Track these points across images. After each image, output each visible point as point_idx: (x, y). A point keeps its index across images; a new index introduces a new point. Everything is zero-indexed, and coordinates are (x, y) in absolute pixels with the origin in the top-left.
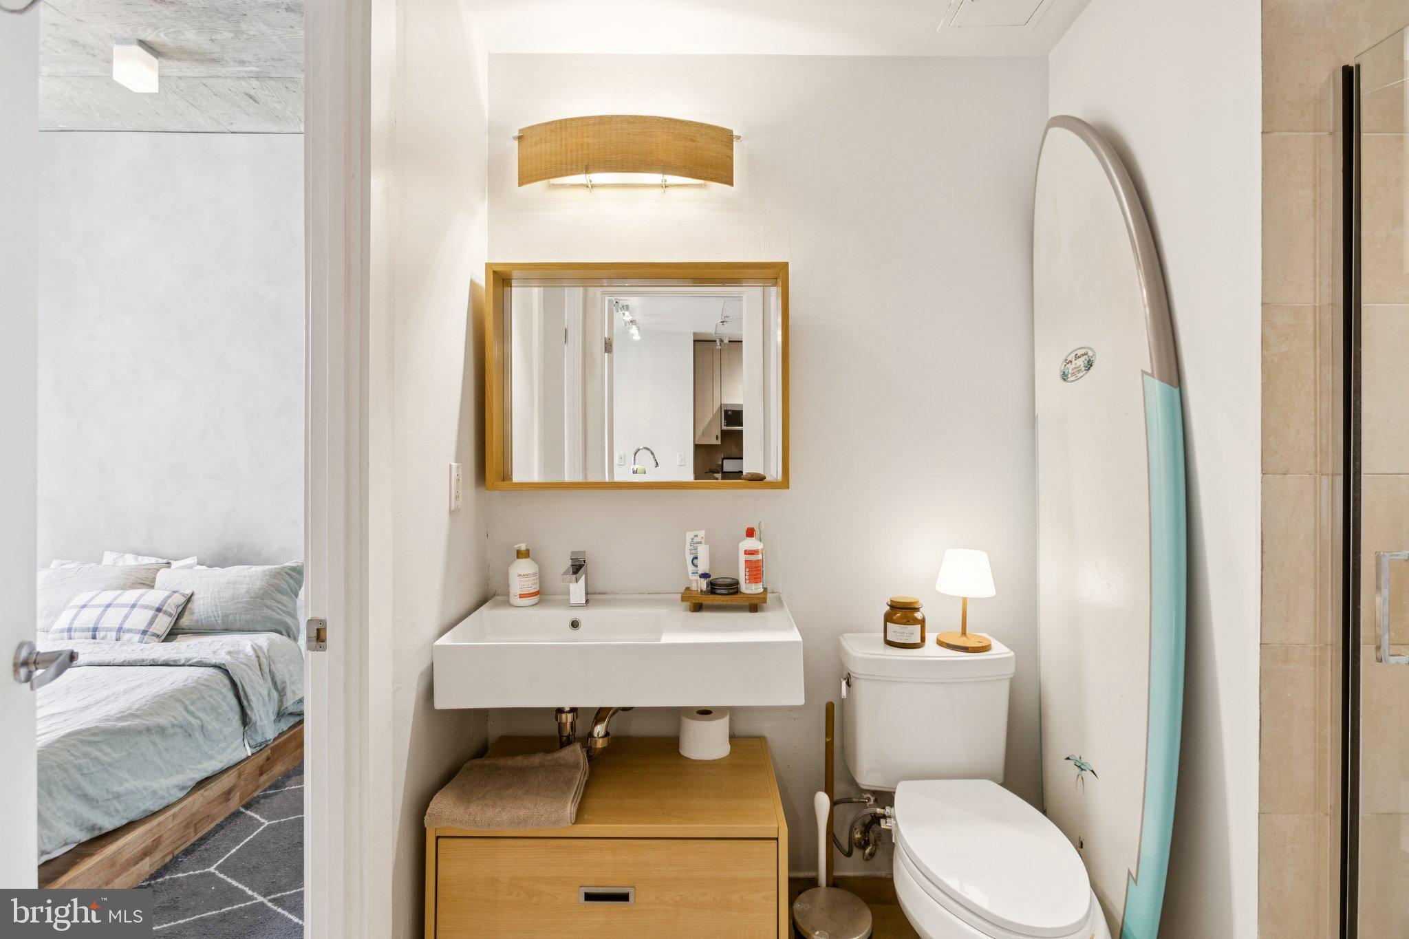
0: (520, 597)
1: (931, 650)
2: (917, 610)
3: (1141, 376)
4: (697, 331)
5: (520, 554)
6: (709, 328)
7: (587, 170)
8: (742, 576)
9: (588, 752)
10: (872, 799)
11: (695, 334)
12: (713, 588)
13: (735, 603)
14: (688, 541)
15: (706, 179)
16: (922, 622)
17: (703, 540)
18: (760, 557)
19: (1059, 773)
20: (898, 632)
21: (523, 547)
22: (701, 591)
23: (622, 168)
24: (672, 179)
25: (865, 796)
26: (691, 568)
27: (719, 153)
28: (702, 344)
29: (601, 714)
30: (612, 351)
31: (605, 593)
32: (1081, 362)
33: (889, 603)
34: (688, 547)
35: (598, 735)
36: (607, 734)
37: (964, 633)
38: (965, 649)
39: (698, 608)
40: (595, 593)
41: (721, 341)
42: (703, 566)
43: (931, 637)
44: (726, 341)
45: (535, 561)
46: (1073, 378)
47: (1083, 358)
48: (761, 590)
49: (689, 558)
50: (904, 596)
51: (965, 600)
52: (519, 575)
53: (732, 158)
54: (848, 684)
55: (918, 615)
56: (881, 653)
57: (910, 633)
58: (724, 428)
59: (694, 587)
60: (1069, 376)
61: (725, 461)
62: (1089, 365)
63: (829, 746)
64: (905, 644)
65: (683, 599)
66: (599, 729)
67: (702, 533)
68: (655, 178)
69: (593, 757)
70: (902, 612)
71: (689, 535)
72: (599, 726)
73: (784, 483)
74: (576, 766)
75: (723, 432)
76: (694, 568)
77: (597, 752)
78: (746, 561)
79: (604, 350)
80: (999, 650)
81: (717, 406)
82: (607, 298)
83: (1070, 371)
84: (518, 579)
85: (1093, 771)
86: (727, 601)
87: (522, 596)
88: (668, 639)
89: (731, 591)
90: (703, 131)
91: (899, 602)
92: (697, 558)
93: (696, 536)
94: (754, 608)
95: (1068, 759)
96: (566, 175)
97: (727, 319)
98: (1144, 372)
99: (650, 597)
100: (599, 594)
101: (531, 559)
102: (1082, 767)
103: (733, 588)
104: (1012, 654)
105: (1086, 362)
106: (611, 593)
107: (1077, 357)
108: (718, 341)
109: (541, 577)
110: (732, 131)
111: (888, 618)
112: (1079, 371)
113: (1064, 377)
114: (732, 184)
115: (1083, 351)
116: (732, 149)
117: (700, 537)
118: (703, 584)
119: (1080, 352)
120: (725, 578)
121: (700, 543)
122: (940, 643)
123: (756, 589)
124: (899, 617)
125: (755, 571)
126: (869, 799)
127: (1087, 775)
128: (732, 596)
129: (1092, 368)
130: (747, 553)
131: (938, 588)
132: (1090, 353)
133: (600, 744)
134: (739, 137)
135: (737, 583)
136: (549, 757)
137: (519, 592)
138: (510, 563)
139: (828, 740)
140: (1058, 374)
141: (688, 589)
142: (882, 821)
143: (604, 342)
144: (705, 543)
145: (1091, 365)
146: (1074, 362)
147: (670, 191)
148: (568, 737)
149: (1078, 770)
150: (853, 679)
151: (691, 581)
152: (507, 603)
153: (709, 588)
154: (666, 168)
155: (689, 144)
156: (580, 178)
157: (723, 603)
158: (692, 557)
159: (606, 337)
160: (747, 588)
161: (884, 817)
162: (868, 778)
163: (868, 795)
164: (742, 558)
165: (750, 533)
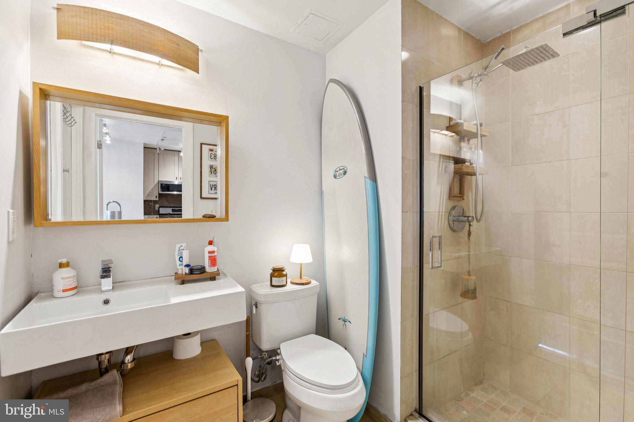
0: (63, 292)
1: (290, 287)
2: (284, 271)
3: (364, 178)
4: (145, 142)
5: (61, 265)
6: (153, 142)
7: (112, 43)
8: (207, 264)
9: (121, 373)
10: (266, 354)
11: (144, 144)
12: (192, 271)
13: (204, 277)
14: (177, 249)
15: (185, 66)
16: (286, 275)
17: (185, 248)
18: (216, 254)
19: (336, 324)
20: (276, 281)
21: (64, 261)
22: (186, 273)
23: (136, 48)
24: (165, 62)
25: (263, 354)
26: (178, 263)
27: (192, 55)
28: (148, 149)
29: (128, 351)
30: (102, 147)
31: (123, 282)
32: (342, 172)
33: (272, 269)
34: (177, 252)
35: (128, 361)
36: (134, 359)
37: (301, 278)
38: (303, 284)
39: (183, 282)
40: (116, 283)
41: (160, 149)
42: (186, 261)
43: (289, 281)
44: (163, 149)
45: (74, 268)
46: (339, 177)
47: (343, 170)
48: (216, 270)
49: (177, 258)
50: (278, 265)
51: (301, 264)
52: (62, 278)
53: (198, 60)
54: (256, 307)
55: (284, 273)
56: (269, 291)
57: (282, 281)
58: (161, 192)
59: (180, 272)
60: (337, 176)
61: (160, 208)
62: (345, 173)
63: (248, 337)
64: (279, 286)
65: (176, 279)
66: (129, 358)
67: (184, 245)
68: (156, 59)
69: (124, 375)
70: (278, 272)
71: (178, 246)
72: (128, 356)
73: (226, 219)
74: (114, 383)
75: (159, 194)
76: (180, 263)
77: (127, 371)
78: (209, 257)
79: (97, 147)
80: (314, 283)
81: (156, 182)
82: (98, 118)
83: (337, 175)
84: (62, 280)
85: (349, 322)
86: (200, 277)
87: (64, 291)
88: (174, 300)
89: (201, 272)
90: (184, 42)
91: (277, 268)
92: (182, 257)
93: (181, 246)
94: (213, 278)
95: (340, 319)
96: (97, 42)
97: (165, 139)
98: (365, 177)
99: (154, 280)
100: (119, 282)
101: (71, 268)
102: (346, 321)
103: (202, 270)
104: (318, 283)
105: (344, 172)
106: (128, 281)
107: (340, 170)
108: (158, 149)
109: (78, 278)
110: (198, 47)
111: (272, 276)
112: (341, 175)
113: (335, 177)
114: (198, 72)
115: (343, 168)
116: (198, 55)
117: (183, 246)
118: (187, 270)
119: (341, 168)
120: (197, 266)
121: (184, 250)
122: (292, 283)
123: (214, 269)
124: (277, 275)
125: (213, 261)
126: (265, 355)
127: (348, 323)
128: (202, 274)
129: (346, 174)
130: (209, 252)
131: (291, 260)
132: (345, 169)
133: (130, 366)
134: (202, 51)
135: (204, 268)
136: (93, 383)
137: (62, 288)
138: (55, 270)
139: (247, 333)
140: (332, 176)
141: (176, 273)
142: (277, 362)
143: (97, 143)
144: (186, 250)
145: (346, 173)
146: (339, 171)
147: (163, 67)
148: (106, 368)
149: (343, 322)
150: (258, 304)
151: (178, 269)
152: (52, 297)
153: (190, 272)
154: (164, 55)
155: (176, 46)
156: (107, 46)
157: (198, 278)
158: (179, 257)
159: (98, 139)
160: (208, 269)
161: (278, 360)
162: (266, 346)
163: (265, 353)
164: (207, 255)
165: (211, 243)
